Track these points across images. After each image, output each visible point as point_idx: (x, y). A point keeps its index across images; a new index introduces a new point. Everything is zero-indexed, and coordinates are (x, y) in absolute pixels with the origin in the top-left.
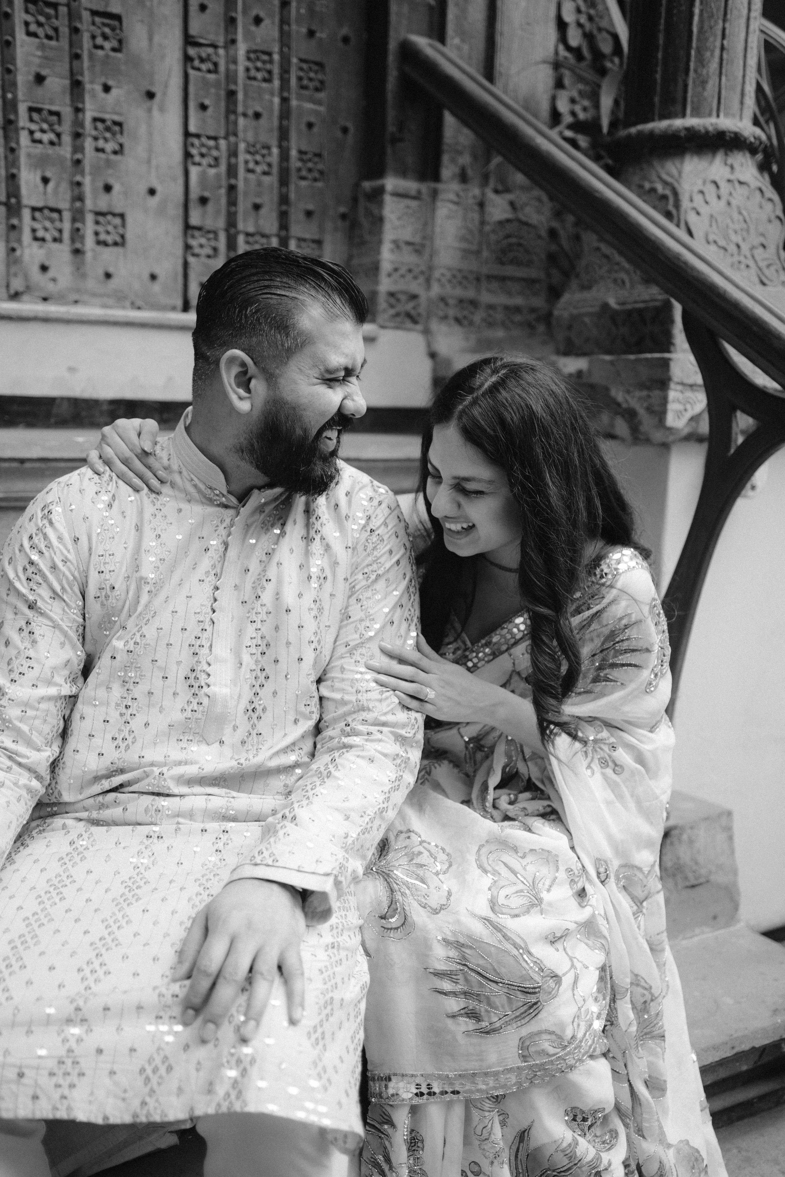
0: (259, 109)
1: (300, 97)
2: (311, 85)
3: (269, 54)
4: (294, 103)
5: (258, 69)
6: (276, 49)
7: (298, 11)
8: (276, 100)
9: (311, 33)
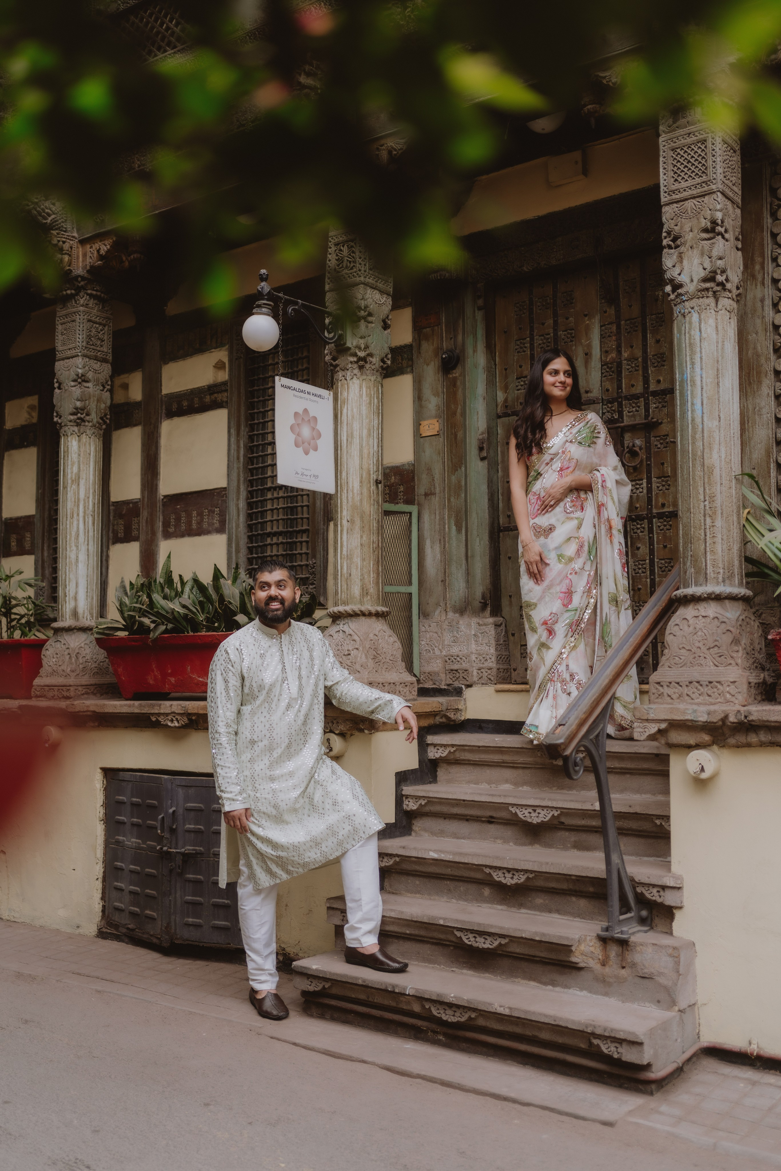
0: (640, 586)
1: (660, 576)
2: (667, 569)
3: (645, 561)
4: (657, 579)
5: (639, 569)
6: (648, 558)
7: (658, 538)
8: (648, 580)
9: (665, 547)
